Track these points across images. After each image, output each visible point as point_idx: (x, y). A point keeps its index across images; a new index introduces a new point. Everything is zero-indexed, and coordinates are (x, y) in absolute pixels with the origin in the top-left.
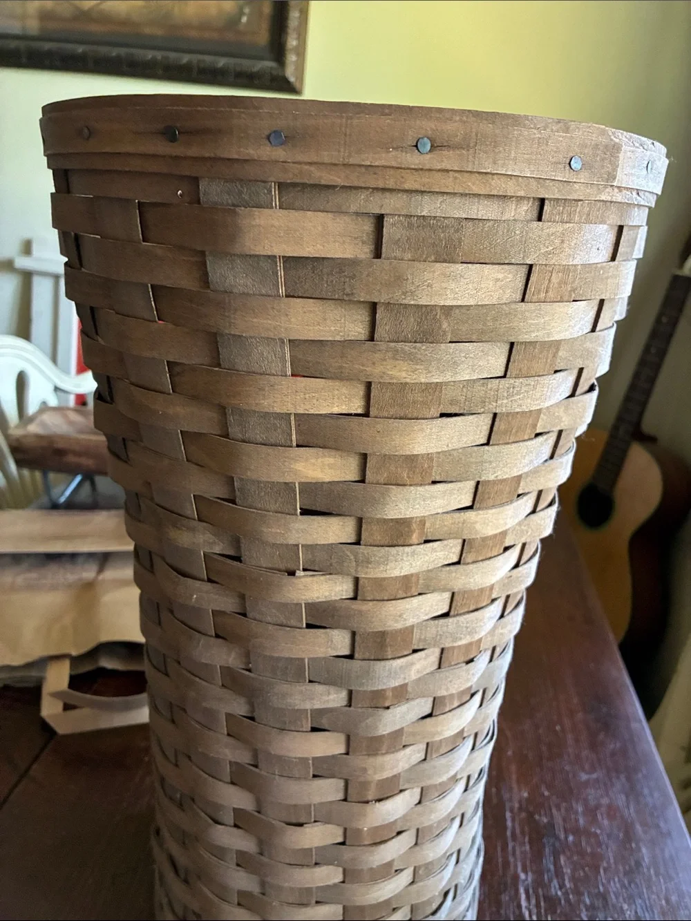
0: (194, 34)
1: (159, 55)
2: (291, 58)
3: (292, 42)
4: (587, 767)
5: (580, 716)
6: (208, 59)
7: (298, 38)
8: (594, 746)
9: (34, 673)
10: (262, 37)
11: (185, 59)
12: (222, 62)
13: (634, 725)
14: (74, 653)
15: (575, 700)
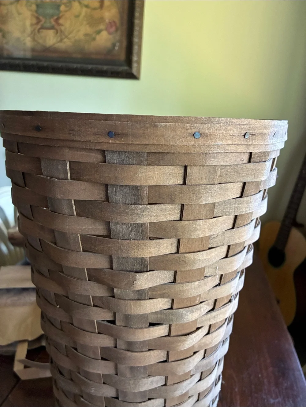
0: (93, 56)
1: (79, 66)
2: (135, 65)
3: (135, 58)
4: (274, 396)
5: (271, 369)
6: (100, 67)
7: (138, 57)
8: (277, 385)
9: (11, 349)
10: (122, 56)
11: (90, 67)
12: (105, 68)
13: (297, 373)
14: (30, 339)
15: (268, 361)
